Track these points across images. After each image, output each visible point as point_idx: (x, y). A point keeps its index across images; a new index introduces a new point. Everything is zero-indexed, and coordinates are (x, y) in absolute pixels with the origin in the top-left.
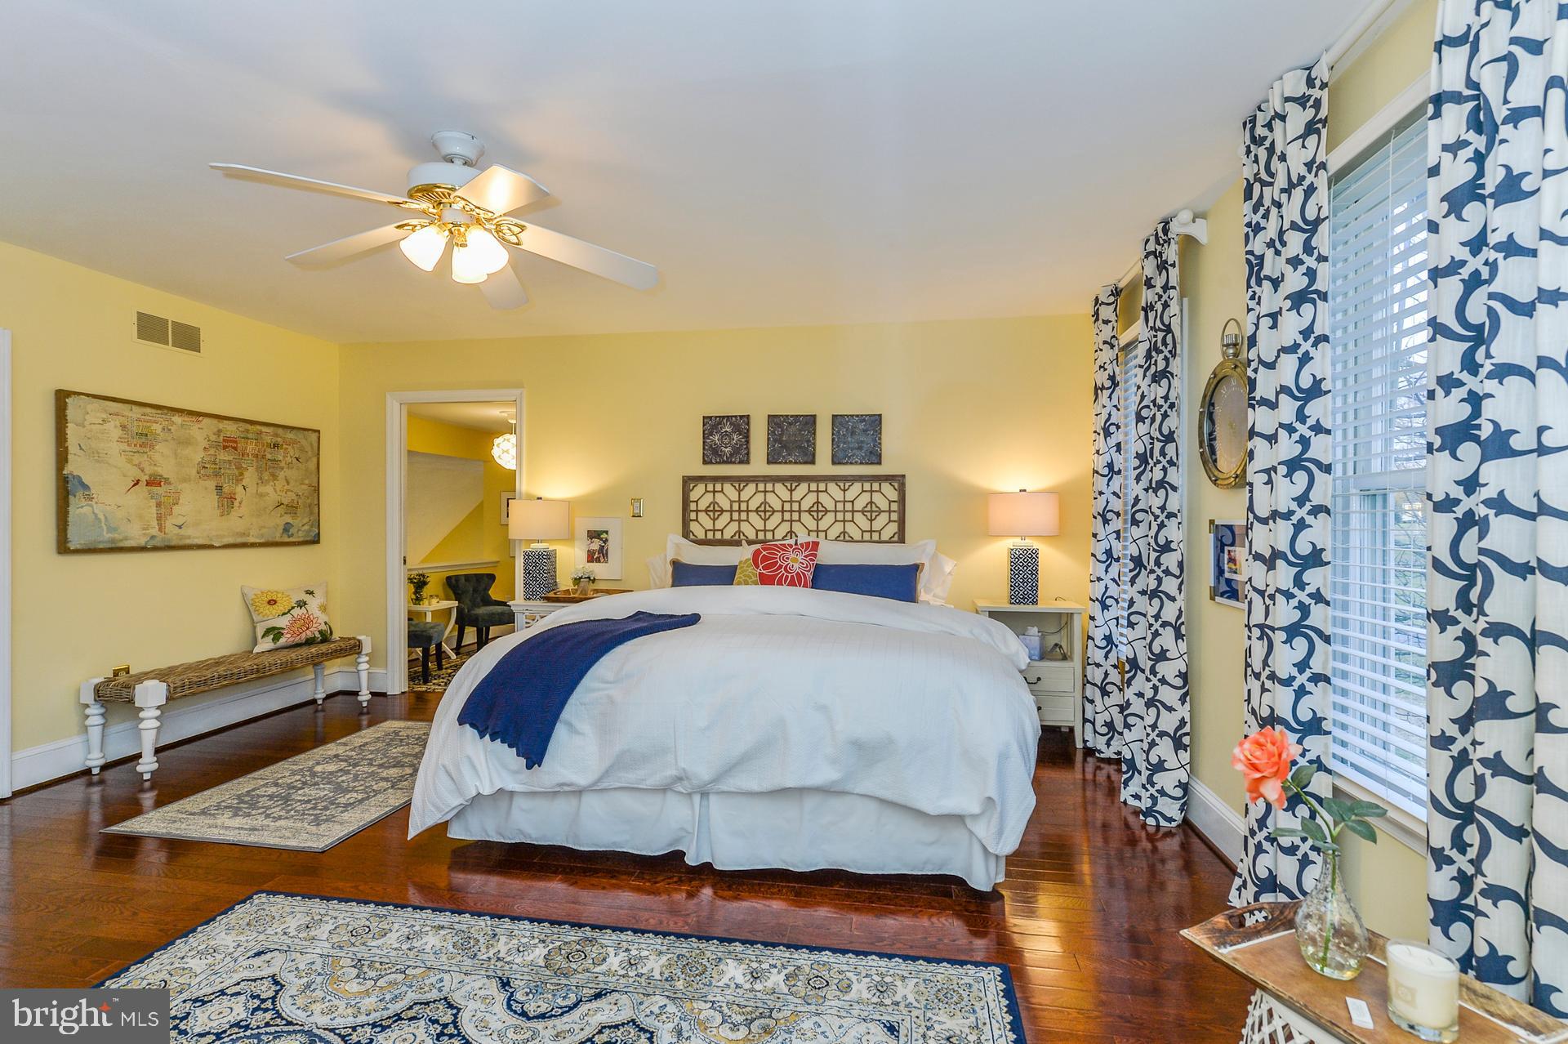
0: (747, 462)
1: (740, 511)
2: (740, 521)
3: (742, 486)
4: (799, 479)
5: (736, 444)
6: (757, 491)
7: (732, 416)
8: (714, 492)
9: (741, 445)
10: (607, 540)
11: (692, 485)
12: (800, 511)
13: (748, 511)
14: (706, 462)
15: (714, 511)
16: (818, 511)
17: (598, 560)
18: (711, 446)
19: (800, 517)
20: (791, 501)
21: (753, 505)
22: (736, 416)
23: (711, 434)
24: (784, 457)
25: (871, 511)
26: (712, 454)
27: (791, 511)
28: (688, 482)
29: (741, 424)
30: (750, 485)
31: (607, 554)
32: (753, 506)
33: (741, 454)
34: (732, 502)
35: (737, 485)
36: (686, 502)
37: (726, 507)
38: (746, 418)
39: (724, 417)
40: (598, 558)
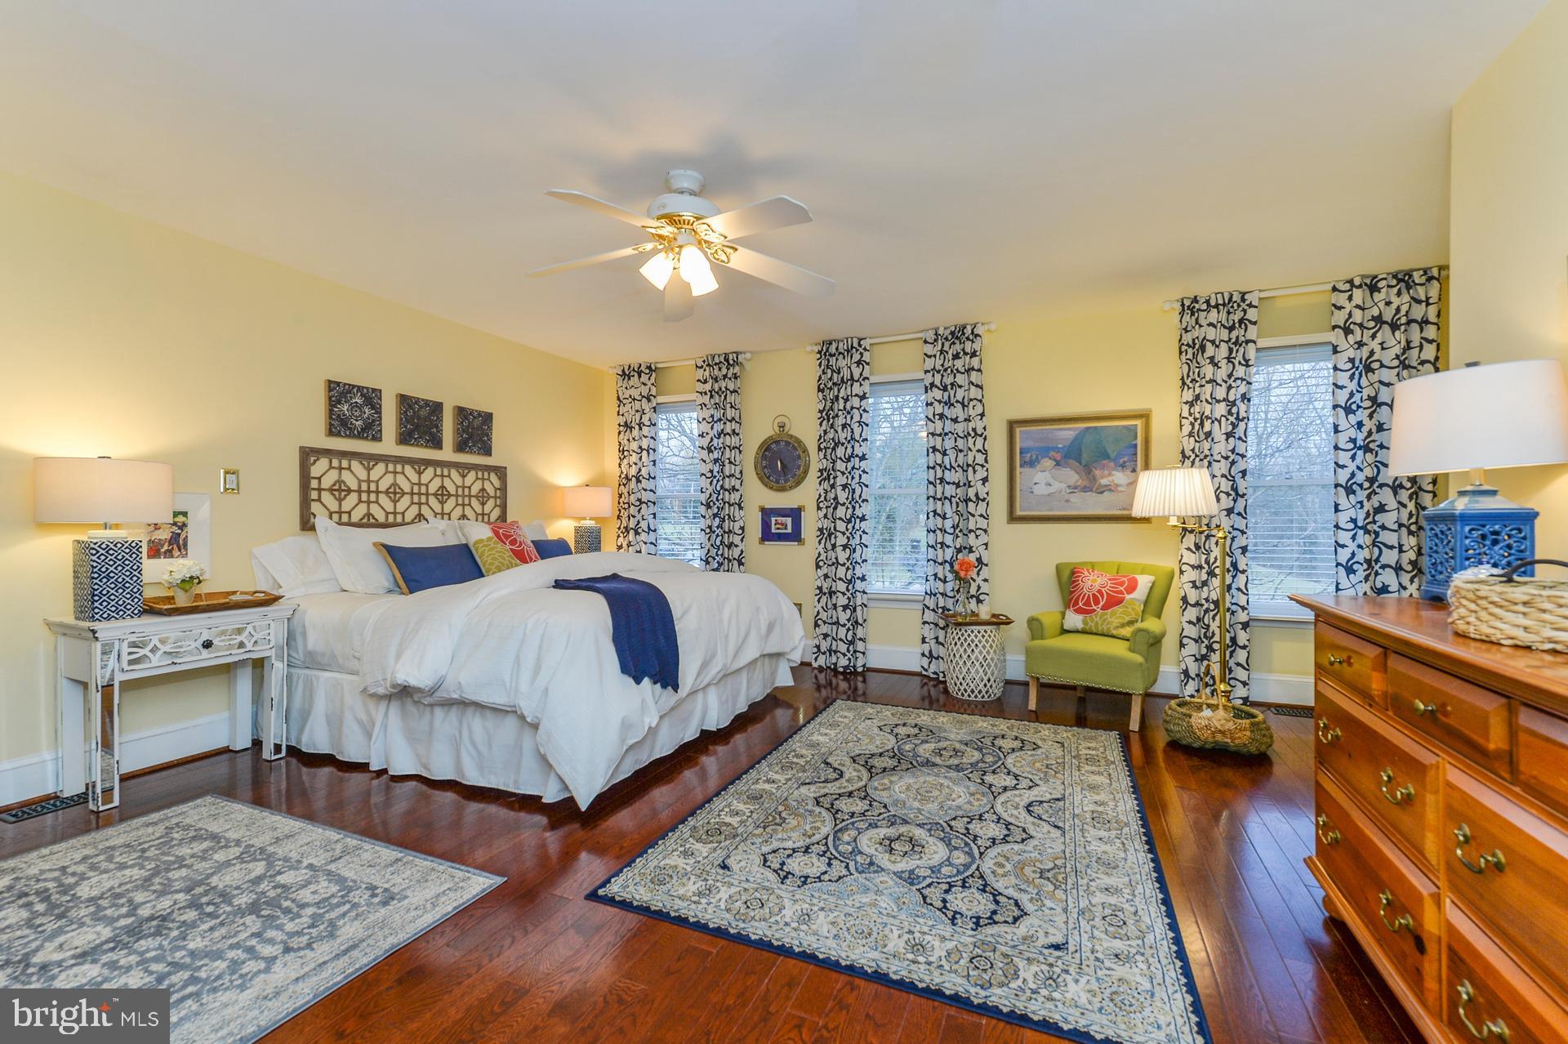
0: (380, 439)
1: (369, 492)
2: (369, 502)
3: (371, 464)
4: (428, 463)
5: (368, 418)
6: (387, 472)
7: (363, 387)
8: (341, 469)
9: (373, 421)
10: (184, 525)
11: (312, 459)
12: (427, 494)
13: (377, 492)
14: (331, 432)
15: (340, 490)
16: (442, 495)
17: (169, 554)
18: (339, 415)
19: (427, 500)
20: (419, 484)
21: (383, 486)
22: (367, 388)
23: (339, 402)
24: (415, 439)
25: (483, 497)
26: (338, 425)
27: (420, 494)
28: (308, 455)
29: (372, 397)
30: (380, 464)
31: (185, 545)
32: (382, 488)
33: (371, 431)
34: (360, 481)
35: (366, 463)
36: (305, 478)
37: (354, 486)
38: (378, 392)
39: (354, 386)
40: (170, 551)
